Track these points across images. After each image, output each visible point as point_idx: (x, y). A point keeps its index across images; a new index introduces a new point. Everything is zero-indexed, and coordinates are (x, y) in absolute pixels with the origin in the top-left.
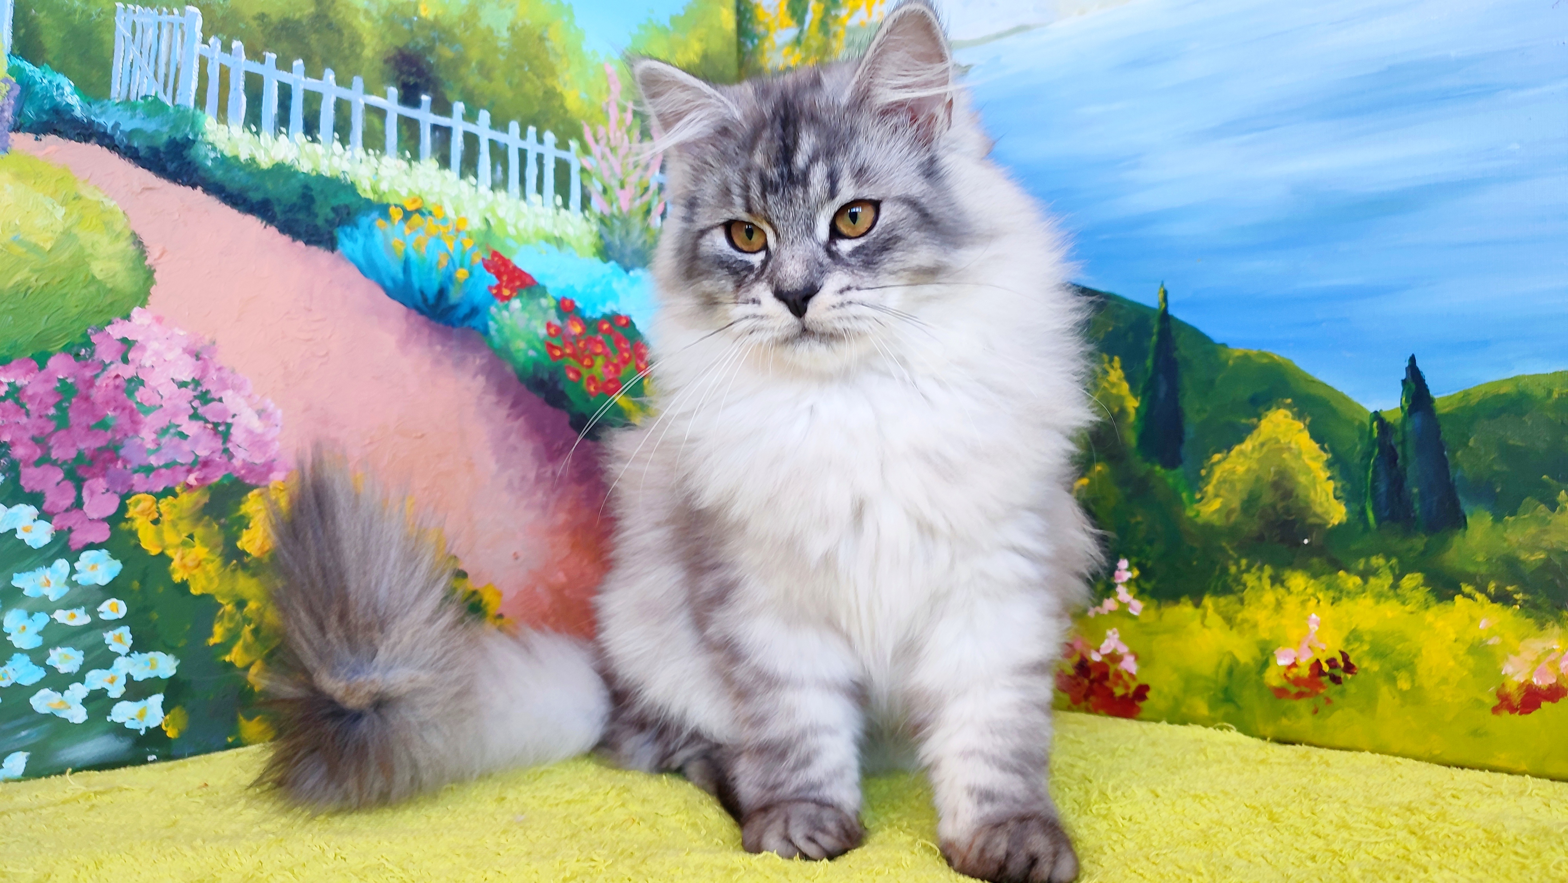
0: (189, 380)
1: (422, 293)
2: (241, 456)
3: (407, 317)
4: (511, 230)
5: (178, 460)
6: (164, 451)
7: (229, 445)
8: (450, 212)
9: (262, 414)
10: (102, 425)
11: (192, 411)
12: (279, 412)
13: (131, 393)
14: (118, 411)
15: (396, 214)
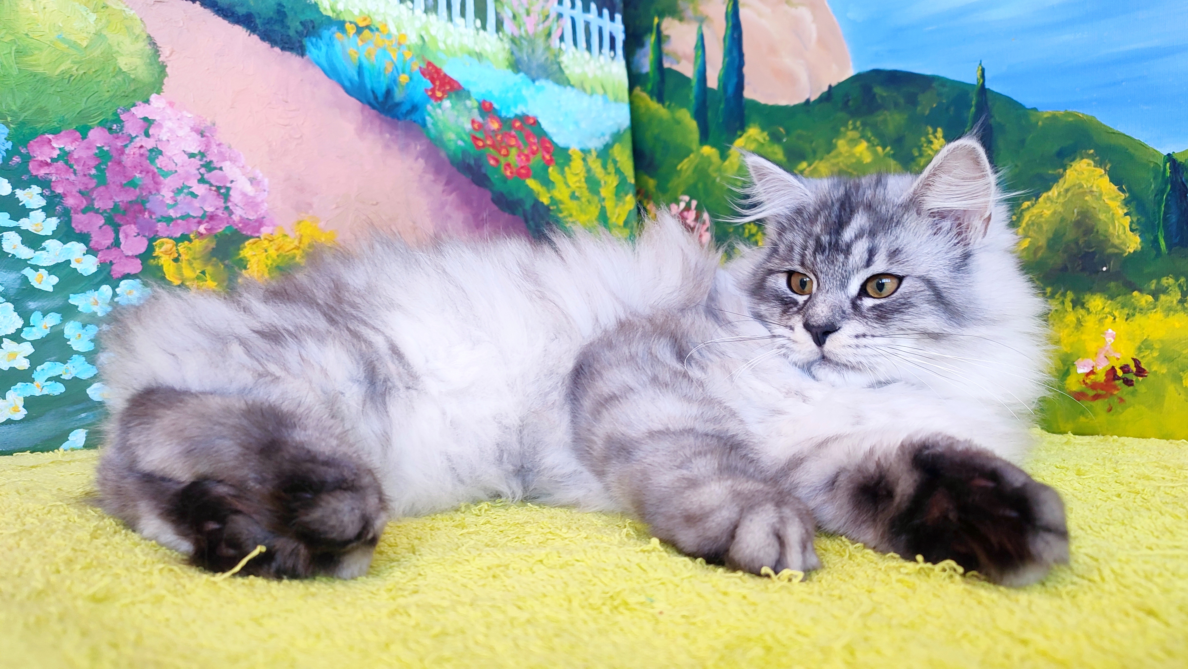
0: (196, 152)
1: (373, 92)
2: (238, 213)
3: (362, 111)
4: (441, 45)
5: (191, 214)
6: (179, 206)
7: (229, 204)
8: (393, 30)
9: (253, 181)
10: (132, 183)
11: (200, 177)
12: (266, 181)
13: (152, 161)
14: (144, 173)
15: (351, 29)
